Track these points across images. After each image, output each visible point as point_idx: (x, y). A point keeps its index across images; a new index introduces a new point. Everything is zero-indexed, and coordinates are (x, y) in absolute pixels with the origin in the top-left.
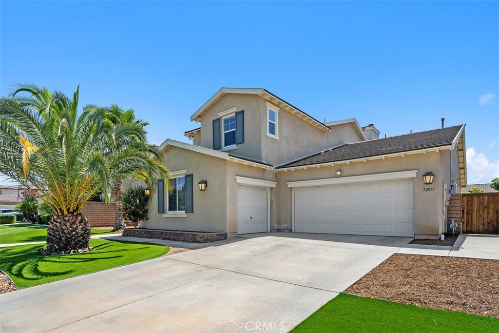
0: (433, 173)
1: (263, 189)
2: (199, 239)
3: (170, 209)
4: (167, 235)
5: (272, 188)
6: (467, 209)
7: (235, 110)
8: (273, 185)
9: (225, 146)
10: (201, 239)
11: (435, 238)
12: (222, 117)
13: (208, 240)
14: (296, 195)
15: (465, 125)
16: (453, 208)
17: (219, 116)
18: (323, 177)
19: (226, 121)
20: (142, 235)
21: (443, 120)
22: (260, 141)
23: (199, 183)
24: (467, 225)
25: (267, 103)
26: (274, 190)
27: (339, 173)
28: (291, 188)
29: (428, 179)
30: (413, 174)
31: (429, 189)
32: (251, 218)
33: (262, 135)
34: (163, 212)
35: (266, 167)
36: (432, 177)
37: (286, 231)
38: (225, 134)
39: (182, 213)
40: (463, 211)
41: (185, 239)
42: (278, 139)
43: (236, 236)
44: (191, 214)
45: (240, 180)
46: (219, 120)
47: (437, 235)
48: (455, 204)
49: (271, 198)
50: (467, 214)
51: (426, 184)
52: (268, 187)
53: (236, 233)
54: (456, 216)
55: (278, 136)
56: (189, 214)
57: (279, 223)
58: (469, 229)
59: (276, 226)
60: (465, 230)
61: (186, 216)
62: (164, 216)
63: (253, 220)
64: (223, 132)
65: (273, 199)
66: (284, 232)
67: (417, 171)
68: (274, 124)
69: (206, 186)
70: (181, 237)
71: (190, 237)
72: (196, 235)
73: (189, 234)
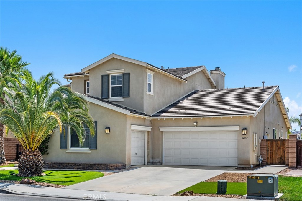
0: (247, 129)
1: (143, 132)
2: (111, 168)
3: (72, 146)
4: (81, 166)
5: (149, 131)
6: (270, 149)
7: (122, 71)
8: (149, 129)
9: (112, 96)
10: (113, 168)
11: (248, 166)
12: (109, 74)
13: (117, 168)
14: (166, 137)
15: (279, 86)
16: (263, 149)
17: (108, 73)
18: (185, 126)
19: (113, 77)
20: (54, 166)
21: (263, 83)
22: (142, 98)
23: (105, 129)
24: (270, 160)
25: (148, 70)
26: (150, 132)
27: (195, 124)
28: (162, 132)
29: (244, 132)
30: (237, 128)
31: (245, 138)
32: (136, 154)
33: (144, 94)
34: (66, 148)
35: (148, 117)
36: (246, 131)
37: (158, 164)
38: (112, 87)
39: (86, 150)
40: (268, 150)
41: (98, 168)
42: (153, 94)
43: (130, 166)
44: (95, 150)
45: (134, 127)
46: (107, 76)
47: (249, 165)
48: (264, 146)
49: (148, 139)
50: (270, 152)
51: (243, 135)
52: (146, 131)
53: (130, 164)
54: (264, 153)
55: (153, 93)
56: (92, 150)
57: (153, 158)
58: (271, 162)
59: (151, 161)
60: (269, 163)
61: (90, 152)
62: (67, 151)
63: (137, 155)
64: (111, 86)
65: (150, 140)
66: (156, 164)
67: (239, 127)
68: (151, 84)
69: (110, 131)
70: (95, 167)
71: (103, 166)
72: (108, 165)
73: (102, 165)
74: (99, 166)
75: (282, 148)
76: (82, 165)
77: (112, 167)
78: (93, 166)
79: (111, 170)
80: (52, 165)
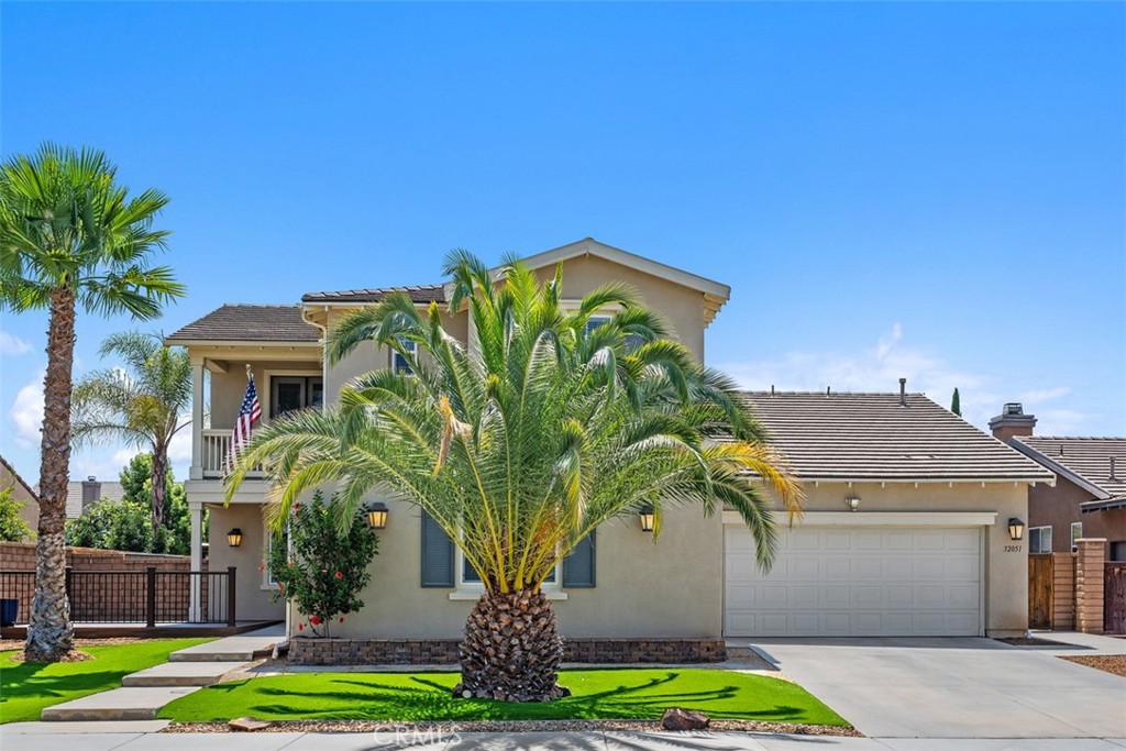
2: (704, 653)
18: (813, 507)
21: (903, 382)
31: (1012, 549)
34: (450, 583)
56: (579, 591)
61: (564, 596)
62: (452, 596)
67: (996, 514)
70: (633, 653)
71: (669, 649)
72: (691, 643)
73: (665, 643)
74: (652, 647)
75: (1040, 578)
76: (574, 645)
77: (708, 649)
78: (625, 647)
79: (706, 660)
80: (429, 650)
